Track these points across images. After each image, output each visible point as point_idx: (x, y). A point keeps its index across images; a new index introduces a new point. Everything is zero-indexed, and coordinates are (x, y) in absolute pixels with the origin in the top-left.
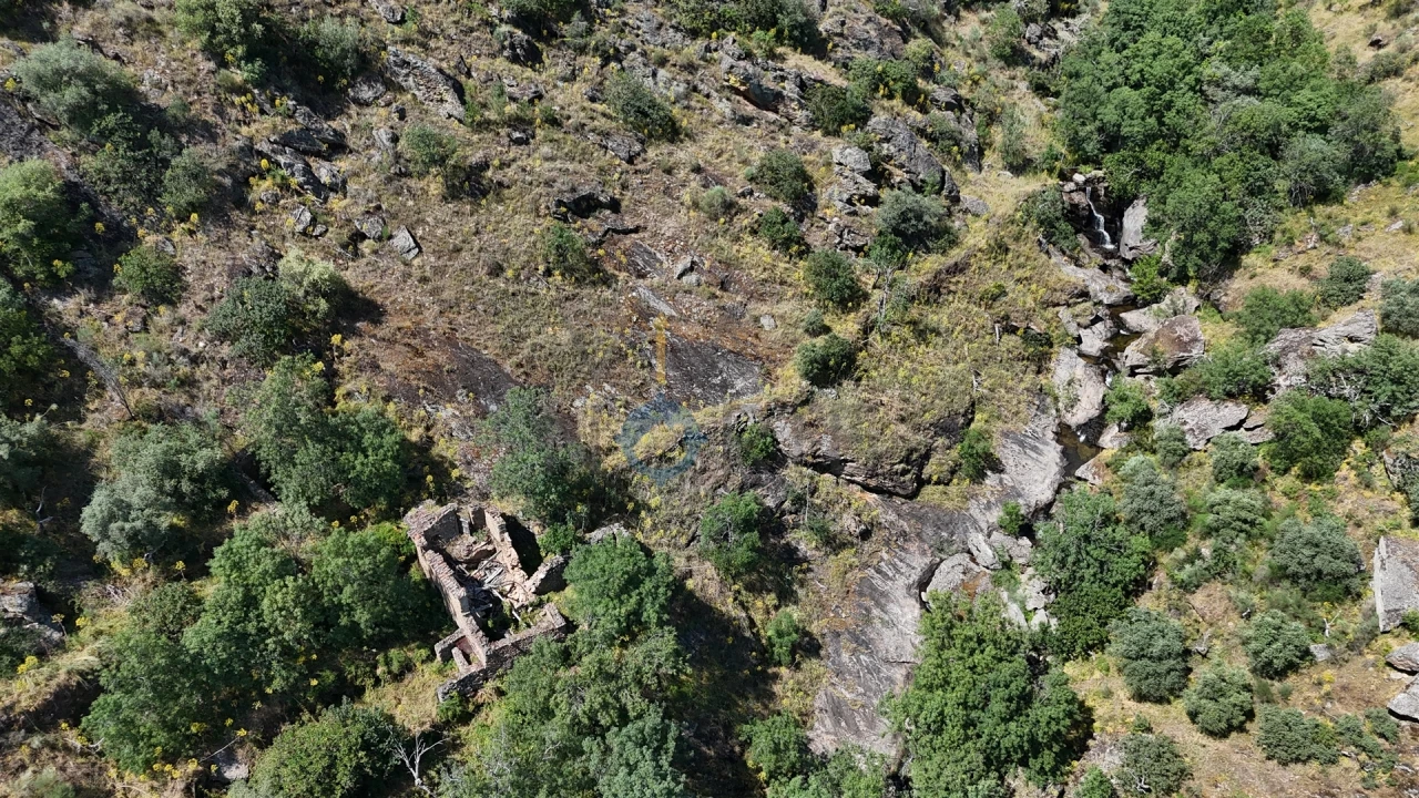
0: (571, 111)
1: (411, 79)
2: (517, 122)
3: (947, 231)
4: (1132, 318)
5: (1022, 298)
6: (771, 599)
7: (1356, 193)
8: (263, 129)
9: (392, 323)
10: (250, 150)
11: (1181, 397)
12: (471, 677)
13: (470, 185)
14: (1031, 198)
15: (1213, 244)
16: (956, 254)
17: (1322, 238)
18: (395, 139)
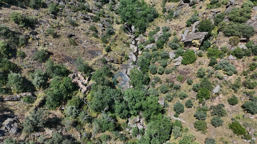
0: (63, 24)
1: (42, 23)
2: (58, 27)
3: (114, 32)
4: (136, 39)
5: (124, 39)
6: (111, 78)
7: (155, 20)
8: (27, 32)
9: (55, 55)
10: (26, 35)
11: (146, 45)
12: (85, 91)
13: (56, 36)
14: (121, 27)
15: (143, 28)
16: (116, 35)
17: (154, 25)
18: (44, 31)
